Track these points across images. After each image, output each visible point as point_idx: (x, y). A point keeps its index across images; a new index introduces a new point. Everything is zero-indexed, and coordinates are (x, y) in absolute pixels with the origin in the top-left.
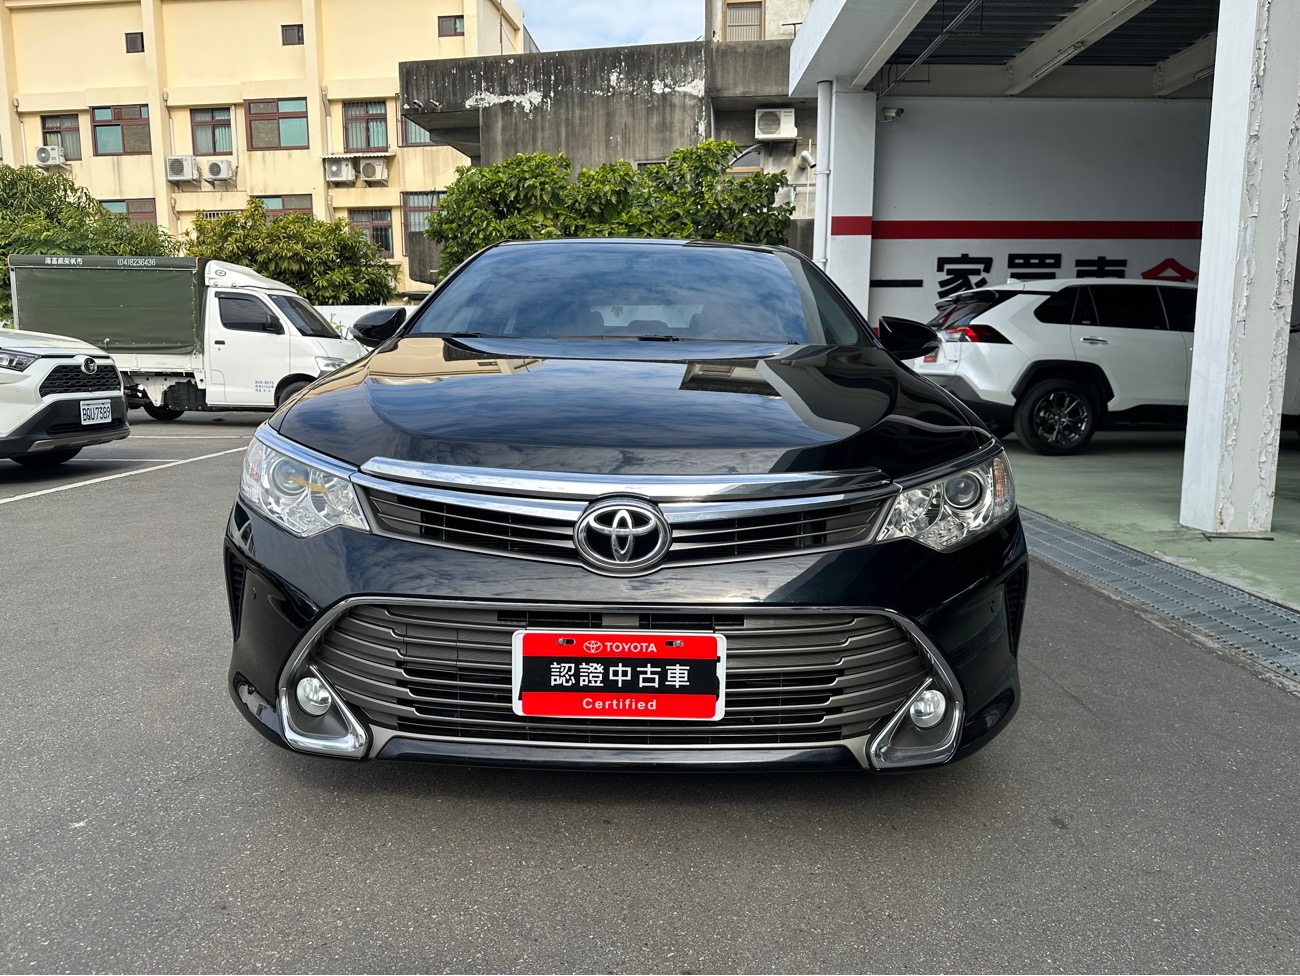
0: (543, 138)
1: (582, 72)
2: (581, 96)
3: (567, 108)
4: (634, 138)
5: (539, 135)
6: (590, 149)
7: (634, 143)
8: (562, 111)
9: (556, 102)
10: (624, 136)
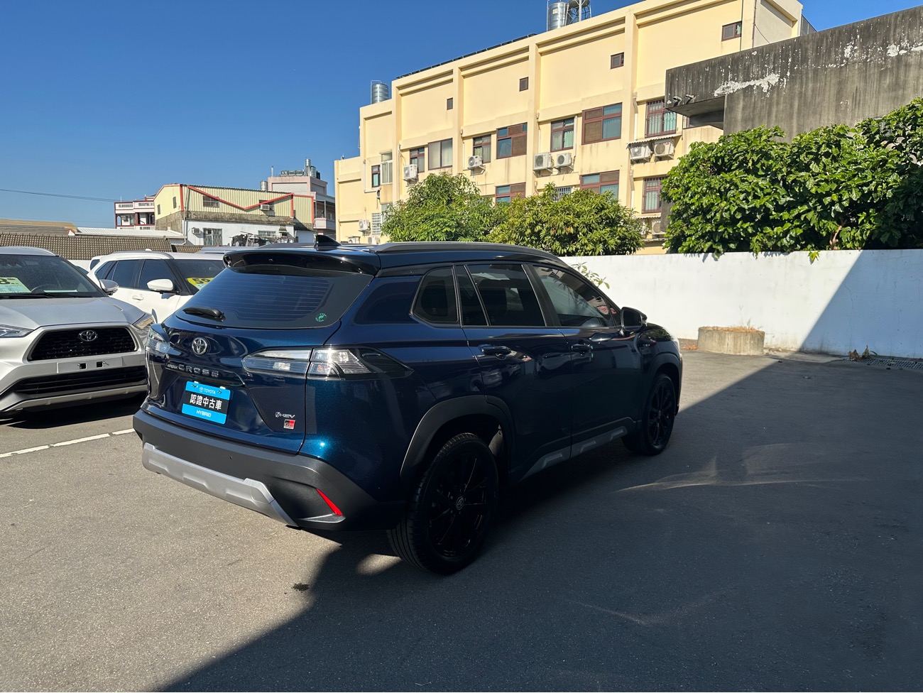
0: (777, 111)
1: (817, 50)
2: (816, 71)
3: (801, 84)
4: (864, 99)
5: (774, 109)
6: (820, 115)
7: (864, 104)
8: (797, 86)
9: (792, 79)
10: (854, 99)
